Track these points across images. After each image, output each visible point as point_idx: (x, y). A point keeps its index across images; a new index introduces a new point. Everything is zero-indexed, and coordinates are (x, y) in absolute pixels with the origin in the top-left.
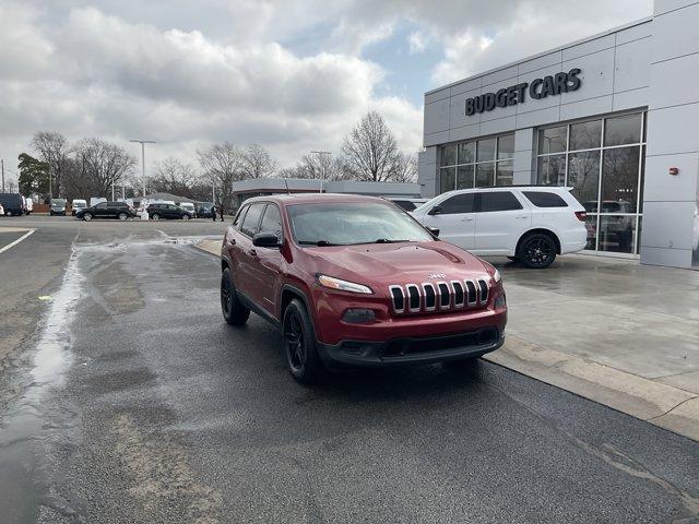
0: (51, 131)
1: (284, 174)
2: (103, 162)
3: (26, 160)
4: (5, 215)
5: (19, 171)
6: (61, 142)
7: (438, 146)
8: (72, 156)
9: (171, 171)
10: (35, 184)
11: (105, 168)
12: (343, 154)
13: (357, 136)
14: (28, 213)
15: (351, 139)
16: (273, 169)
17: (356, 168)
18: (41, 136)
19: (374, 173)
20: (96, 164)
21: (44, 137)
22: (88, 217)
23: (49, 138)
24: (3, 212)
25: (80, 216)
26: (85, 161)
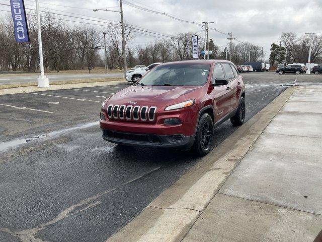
3: (274, 46)
4: (254, 71)
5: (271, 52)
6: (293, 37)
8: (298, 43)
10: (277, 57)
14: (267, 71)
18: (285, 35)
22: (281, 73)
23: (288, 35)
24: (252, 70)
25: (278, 72)
26: (304, 45)
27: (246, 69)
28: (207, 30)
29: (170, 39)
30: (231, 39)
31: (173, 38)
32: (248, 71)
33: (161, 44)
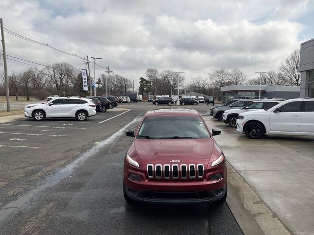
0: (153, 68)
1: (251, 82)
2: (171, 80)
3: (142, 80)
4: (131, 102)
5: (140, 84)
6: (156, 72)
7: (307, 71)
8: (160, 77)
9: (198, 82)
10: (145, 89)
11: (172, 82)
12: (280, 71)
13: (288, 62)
14: (140, 101)
15: (285, 64)
16: (244, 80)
17: (287, 78)
18: (149, 70)
19: (297, 80)
20: (169, 81)
21: (150, 70)
22: (157, 104)
23: (152, 70)
24: (129, 101)
25: (154, 103)
26: (165, 79)
27: (125, 100)
28: (88, 63)
29: (44, 67)
30: (109, 72)
31: (48, 67)
32: (127, 102)
33: (30, 72)
